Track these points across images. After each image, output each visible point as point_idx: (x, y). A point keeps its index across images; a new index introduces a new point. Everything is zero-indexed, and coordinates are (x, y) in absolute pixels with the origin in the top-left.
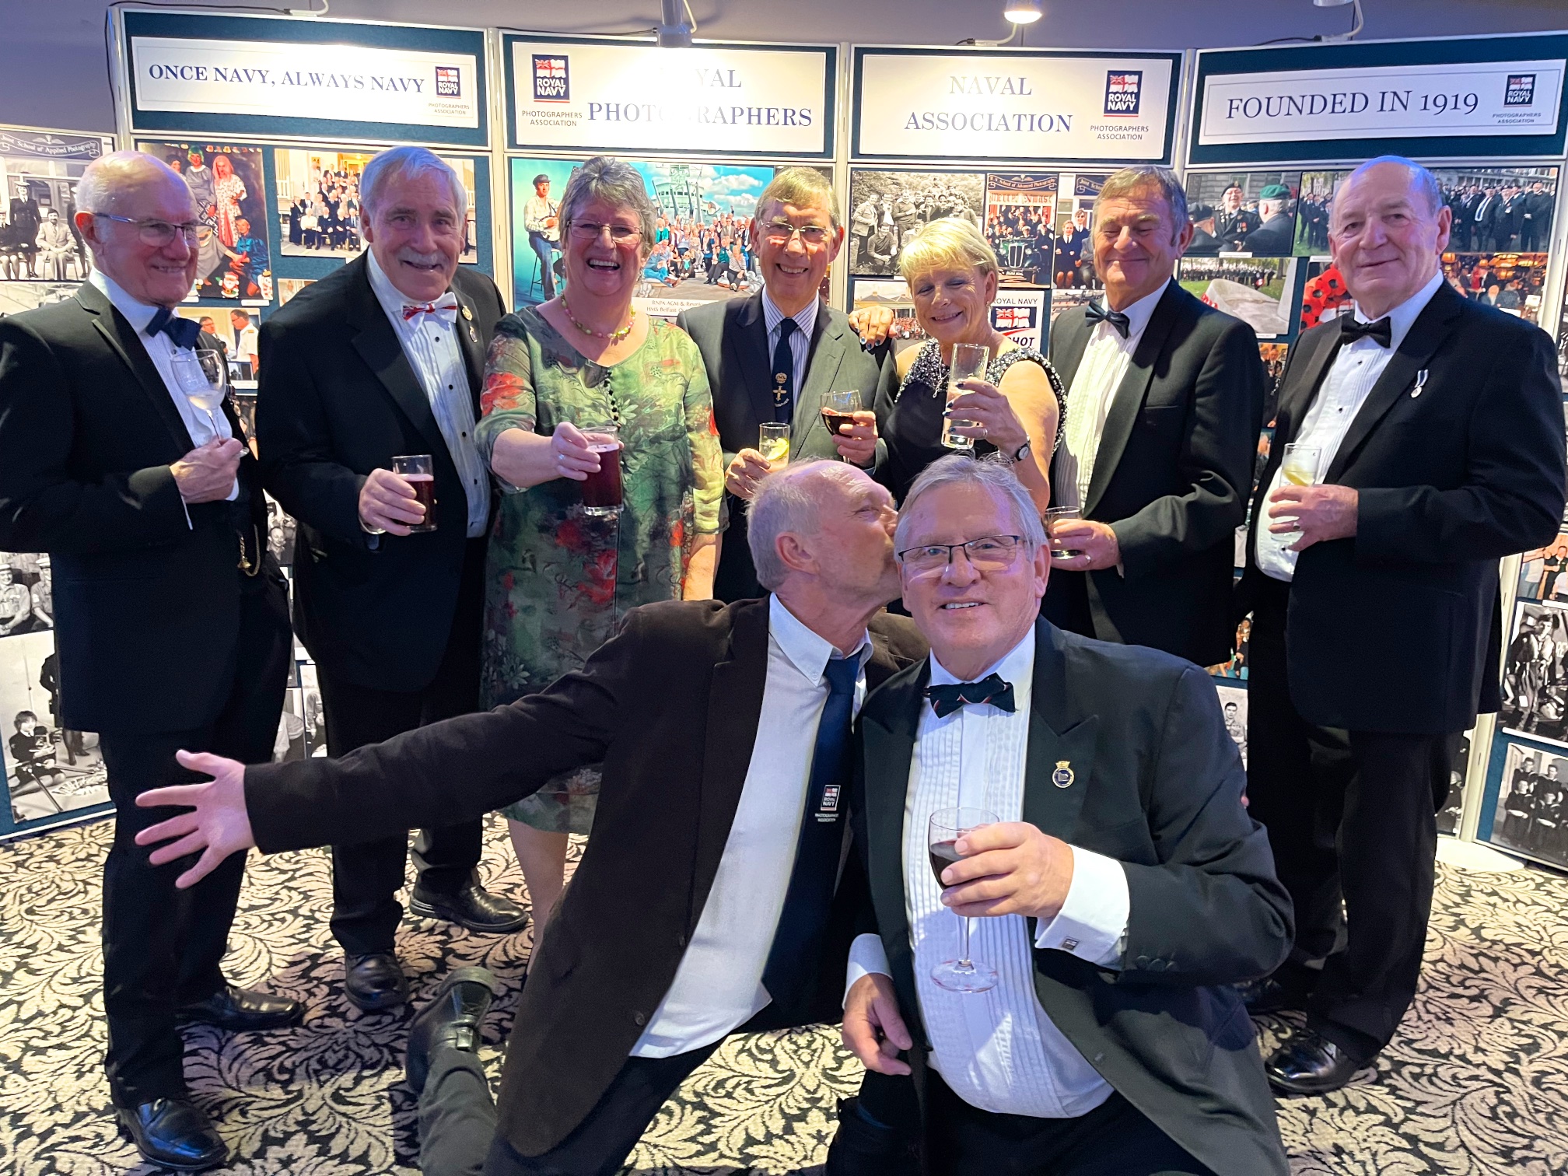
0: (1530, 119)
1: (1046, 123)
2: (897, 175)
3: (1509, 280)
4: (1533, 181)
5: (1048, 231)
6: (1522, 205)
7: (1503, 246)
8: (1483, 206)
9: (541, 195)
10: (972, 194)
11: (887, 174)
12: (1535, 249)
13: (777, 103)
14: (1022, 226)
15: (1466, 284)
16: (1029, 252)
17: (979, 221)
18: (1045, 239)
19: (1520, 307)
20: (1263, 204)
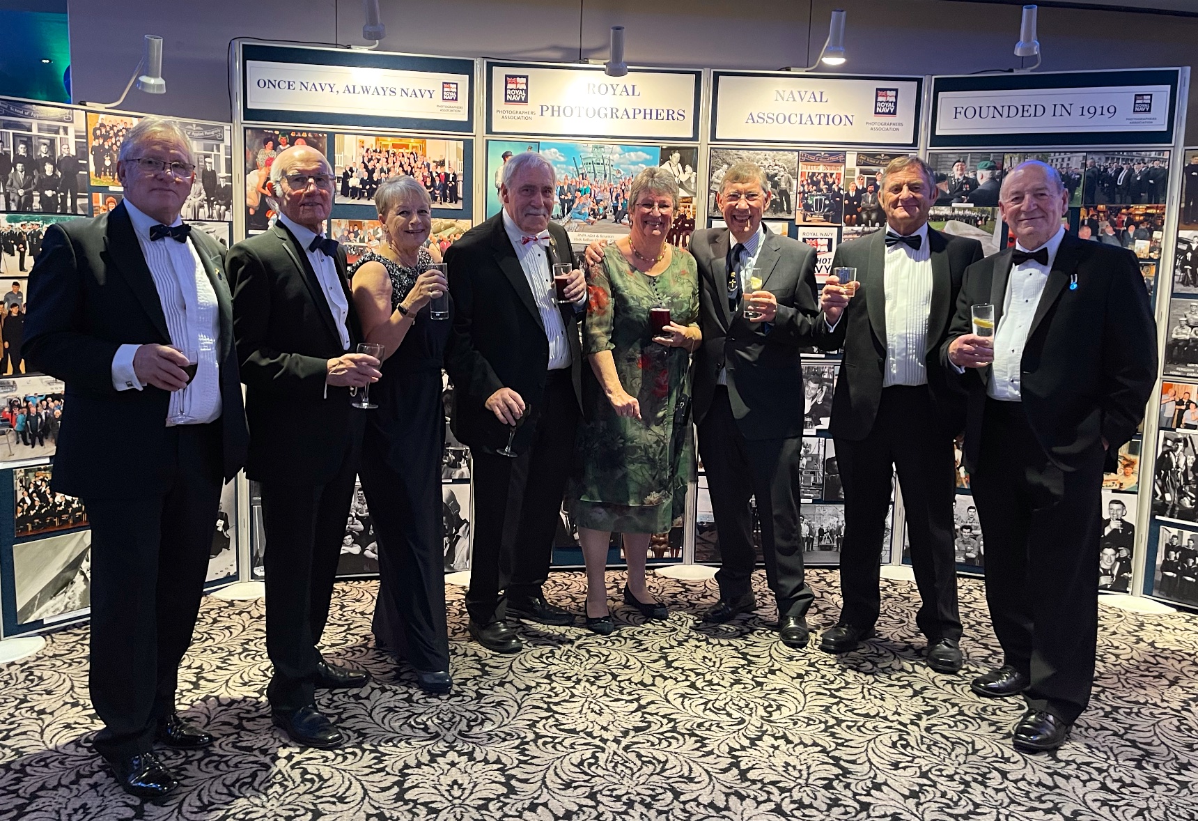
0: (1150, 121)
1: (837, 120)
2: (740, 152)
3: (1142, 222)
4: (1154, 160)
6: (1147, 175)
7: (1137, 201)
8: (1122, 175)
11: (735, 152)
12: (1157, 202)
13: (663, 106)
14: (823, 187)
15: (1113, 224)
16: (827, 202)
17: (794, 182)
18: (838, 194)
19: (1150, 238)
20: (979, 173)
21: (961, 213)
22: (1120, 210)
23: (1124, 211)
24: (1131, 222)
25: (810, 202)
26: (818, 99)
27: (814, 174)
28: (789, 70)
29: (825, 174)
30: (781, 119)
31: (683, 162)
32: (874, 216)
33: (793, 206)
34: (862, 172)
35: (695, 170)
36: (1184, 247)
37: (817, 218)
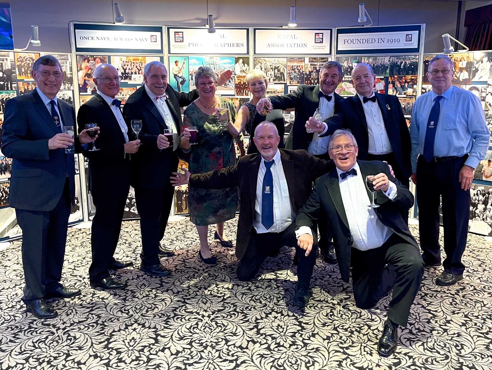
0: (412, 44)
1: (301, 45)
2: (265, 58)
3: (410, 82)
4: (413, 59)
5: (303, 71)
6: (411, 64)
7: (408, 74)
8: (403, 64)
9: (177, 65)
10: (284, 63)
11: (263, 58)
12: (415, 74)
13: (235, 42)
14: (296, 70)
15: (400, 83)
16: (298, 76)
17: (286, 69)
18: (302, 73)
19: (413, 88)
20: (353, 64)
21: (348, 79)
22: (402, 77)
23: (404, 78)
24: (406, 82)
25: (292, 77)
26: (293, 38)
27: (293, 66)
28: (282, 27)
29: (297, 66)
30: (280, 45)
31: (243, 63)
32: (316, 81)
33: (286, 78)
34: (311, 65)
35: (248, 65)
36: (424, 91)
37: (295, 82)
